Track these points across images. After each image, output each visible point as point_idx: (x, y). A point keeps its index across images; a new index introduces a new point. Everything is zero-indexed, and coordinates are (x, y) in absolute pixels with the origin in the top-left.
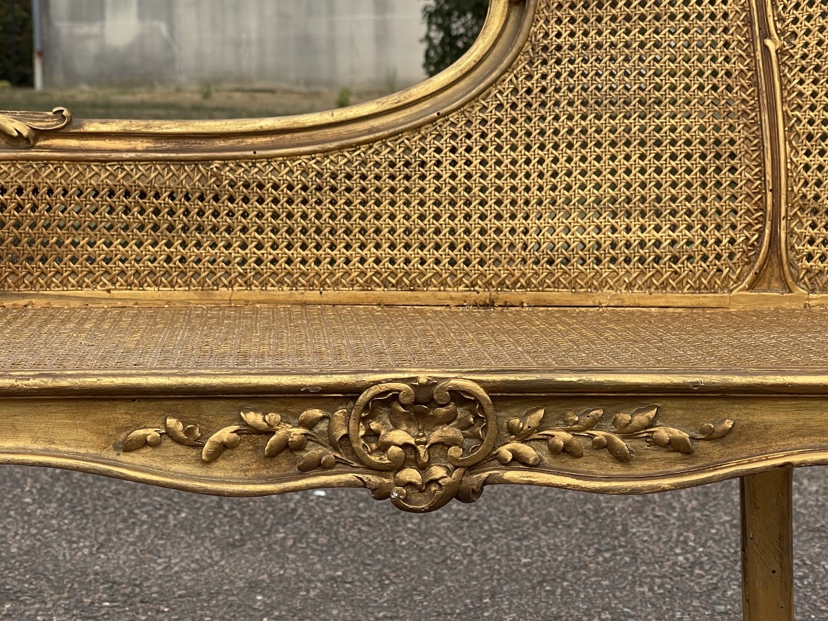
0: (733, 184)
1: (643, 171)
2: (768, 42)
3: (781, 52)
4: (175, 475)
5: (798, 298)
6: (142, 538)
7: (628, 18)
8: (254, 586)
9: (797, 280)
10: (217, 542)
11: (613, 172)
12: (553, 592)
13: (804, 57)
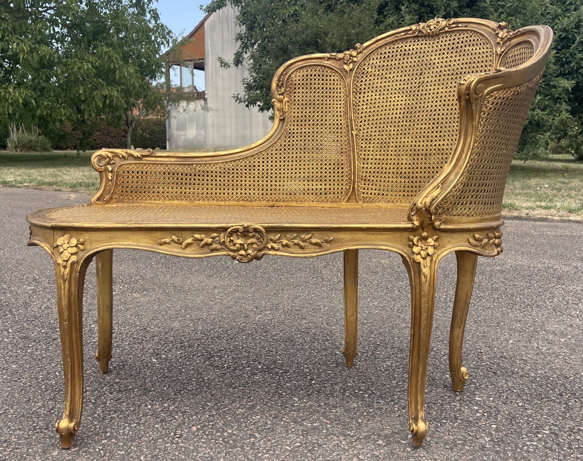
0: (342, 172)
1: (317, 168)
2: (353, 132)
3: (356, 135)
4: (175, 252)
5: (360, 205)
6: (184, 274)
7: (313, 125)
8: (215, 287)
9: (360, 200)
10: (206, 275)
11: (309, 169)
12: (299, 289)
13: (363, 136)
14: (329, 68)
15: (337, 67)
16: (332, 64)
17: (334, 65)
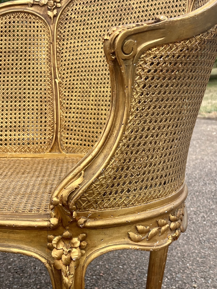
0: (45, 122)
2: (56, 80)
3: (60, 83)
5: (63, 155)
9: (63, 150)
13: (66, 84)
14: (33, 14)
15: (41, 13)
16: (36, 10)
17: (38, 11)
